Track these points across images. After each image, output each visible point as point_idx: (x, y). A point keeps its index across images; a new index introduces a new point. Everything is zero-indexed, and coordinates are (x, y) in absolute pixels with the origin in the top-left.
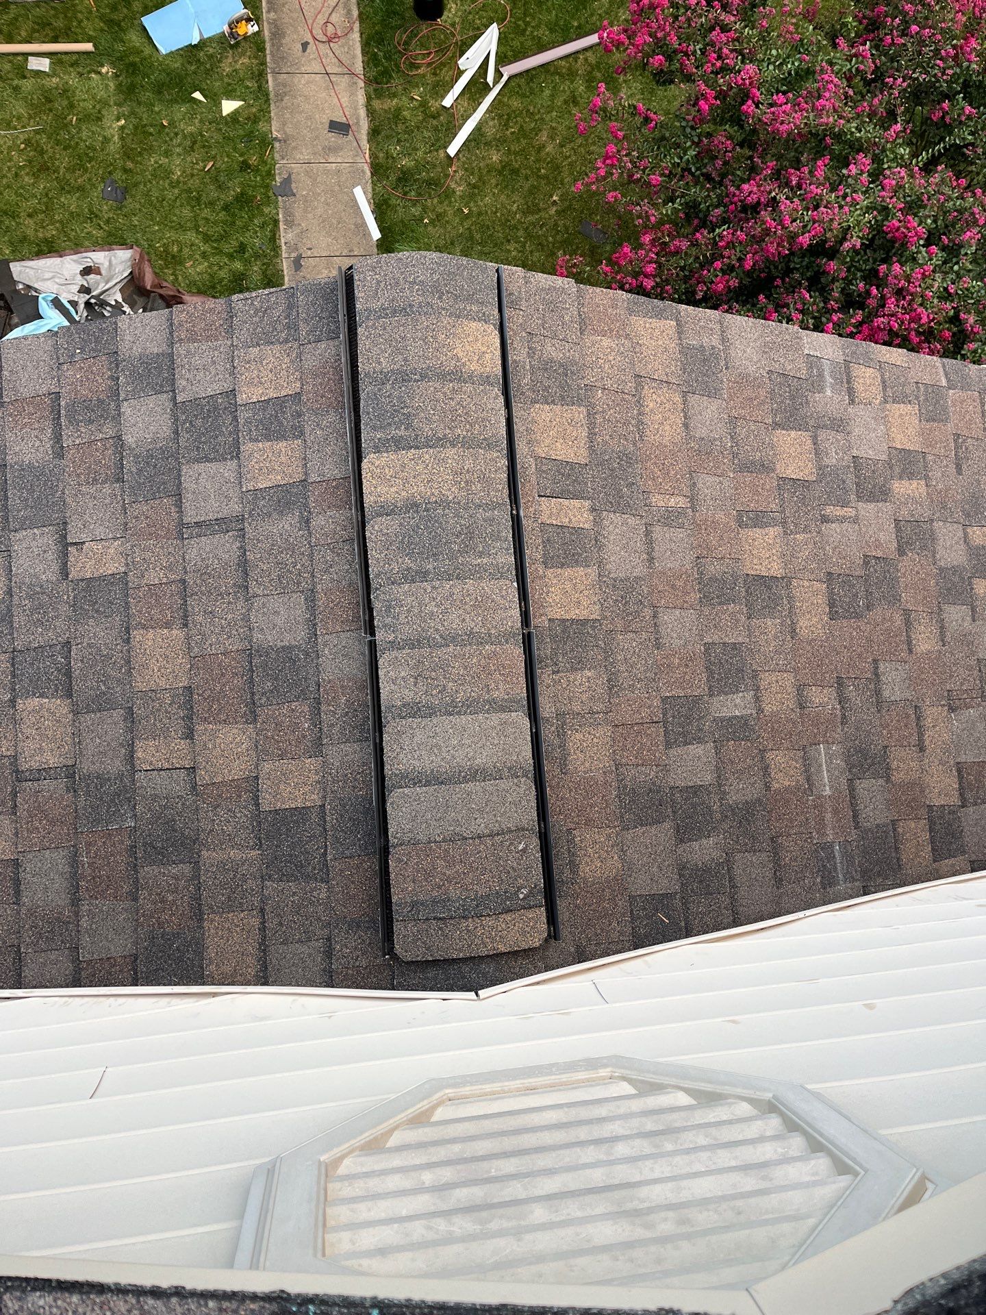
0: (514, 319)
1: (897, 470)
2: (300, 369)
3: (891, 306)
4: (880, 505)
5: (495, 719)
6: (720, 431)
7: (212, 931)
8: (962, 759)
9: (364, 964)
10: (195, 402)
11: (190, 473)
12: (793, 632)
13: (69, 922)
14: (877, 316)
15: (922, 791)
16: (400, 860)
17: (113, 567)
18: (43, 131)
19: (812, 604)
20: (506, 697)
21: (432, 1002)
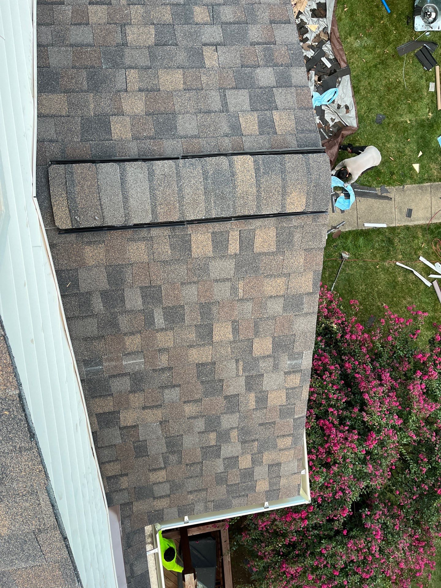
0: (308, 219)
1: (259, 395)
2: (286, 134)
3: (340, 435)
4: (244, 387)
5: (148, 207)
6: (270, 312)
7: (60, 97)
8: (140, 428)
9: (47, 155)
10: (273, 95)
11: (245, 92)
12: (191, 346)
13: (63, 43)
14: (336, 430)
15: (126, 409)
16: (90, 167)
17: (208, 63)
18: (405, 89)
19: (202, 355)
20: (158, 213)
21: (32, 179)
